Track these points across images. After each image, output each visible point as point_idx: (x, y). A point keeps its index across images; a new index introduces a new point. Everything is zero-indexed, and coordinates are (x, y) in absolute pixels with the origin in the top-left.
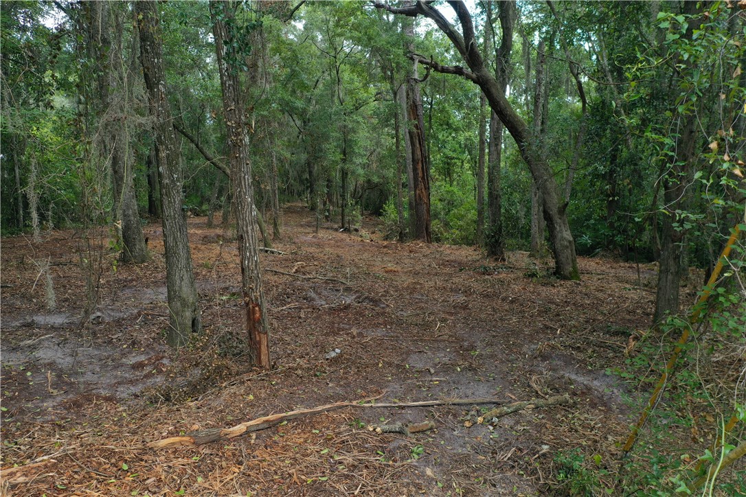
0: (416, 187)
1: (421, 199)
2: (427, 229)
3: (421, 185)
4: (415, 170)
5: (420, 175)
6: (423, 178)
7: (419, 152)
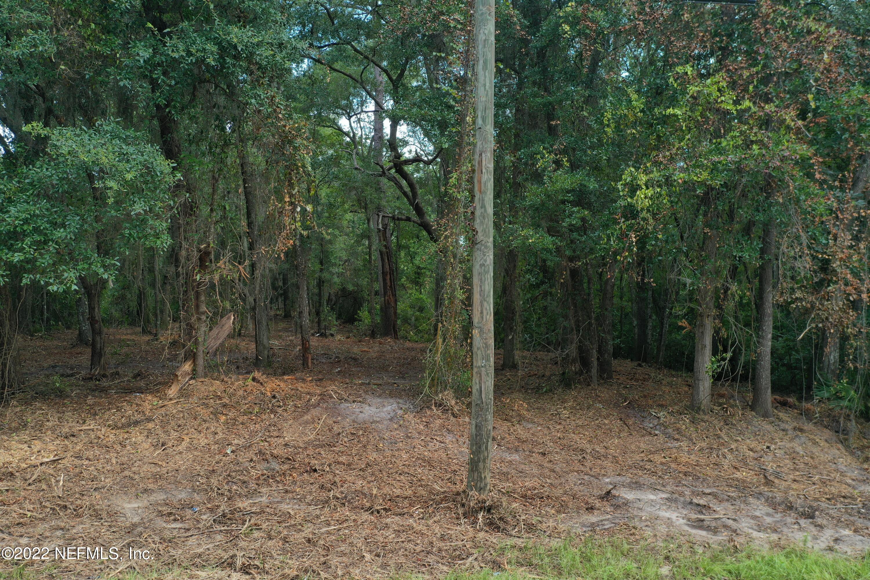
0: (385, 293)
1: (389, 303)
2: (394, 327)
3: (389, 293)
4: (384, 280)
5: (389, 284)
6: (391, 287)
7: (387, 266)
